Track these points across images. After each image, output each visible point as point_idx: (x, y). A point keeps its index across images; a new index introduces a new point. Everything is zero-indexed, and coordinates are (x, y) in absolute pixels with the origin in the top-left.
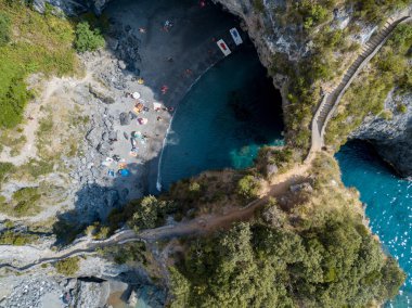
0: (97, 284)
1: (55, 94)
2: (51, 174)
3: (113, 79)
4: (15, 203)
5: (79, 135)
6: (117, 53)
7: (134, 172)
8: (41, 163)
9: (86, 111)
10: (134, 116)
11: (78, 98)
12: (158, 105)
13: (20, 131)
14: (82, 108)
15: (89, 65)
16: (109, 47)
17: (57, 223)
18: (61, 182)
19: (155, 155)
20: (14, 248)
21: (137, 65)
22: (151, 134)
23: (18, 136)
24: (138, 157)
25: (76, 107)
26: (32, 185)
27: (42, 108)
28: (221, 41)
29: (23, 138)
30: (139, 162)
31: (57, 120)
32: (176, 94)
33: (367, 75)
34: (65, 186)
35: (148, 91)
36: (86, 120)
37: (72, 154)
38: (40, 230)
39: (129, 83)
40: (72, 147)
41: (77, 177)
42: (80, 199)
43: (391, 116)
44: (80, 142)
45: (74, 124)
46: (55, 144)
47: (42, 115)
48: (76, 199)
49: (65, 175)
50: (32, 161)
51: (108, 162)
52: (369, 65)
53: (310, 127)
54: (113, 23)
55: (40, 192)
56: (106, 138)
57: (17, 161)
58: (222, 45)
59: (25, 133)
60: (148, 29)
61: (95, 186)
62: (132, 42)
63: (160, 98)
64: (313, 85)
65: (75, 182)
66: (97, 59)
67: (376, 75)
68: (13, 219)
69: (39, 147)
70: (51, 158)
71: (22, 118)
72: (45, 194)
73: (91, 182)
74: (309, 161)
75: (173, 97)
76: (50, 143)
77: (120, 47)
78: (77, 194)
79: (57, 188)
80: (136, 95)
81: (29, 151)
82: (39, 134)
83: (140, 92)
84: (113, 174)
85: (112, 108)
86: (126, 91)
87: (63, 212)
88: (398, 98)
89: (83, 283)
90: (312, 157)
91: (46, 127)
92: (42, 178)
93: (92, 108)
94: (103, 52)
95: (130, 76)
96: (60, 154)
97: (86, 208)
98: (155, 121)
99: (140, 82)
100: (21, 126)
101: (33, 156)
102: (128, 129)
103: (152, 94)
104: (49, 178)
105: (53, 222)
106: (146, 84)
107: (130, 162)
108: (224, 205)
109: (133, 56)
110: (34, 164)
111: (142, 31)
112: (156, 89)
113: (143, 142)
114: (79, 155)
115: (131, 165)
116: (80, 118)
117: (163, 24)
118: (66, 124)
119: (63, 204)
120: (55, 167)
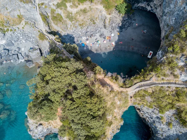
0: (40, 54)
1: (97, 9)
2: (70, 22)
3: (114, 25)
4: (55, 15)
5: (88, 23)
6: (123, 21)
7: (85, 48)
8: (72, 16)
9: (97, 22)
10: (105, 38)
11: (100, 17)
12: (114, 43)
13: (79, 4)
14: (98, 20)
15: (113, 14)
16: (123, 18)
17: (55, 32)
18: (69, 26)
19: (95, 52)
20: (41, 19)
21: (123, 30)
22: (102, 47)
23: (77, 4)
24: (91, 47)
25: (97, 18)
26: (64, 18)
27: (90, 7)
28: (152, 52)
29: (77, 6)
30: (90, 48)
31: (89, 14)
32: (122, 47)
33: (170, 90)
34: (69, 29)
35: (117, 38)
36: (94, 23)
37: (80, 25)
38: (50, 27)
39: (115, 31)
40: (83, 24)
41: (73, 30)
42: (66, 36)
43: (164, 123)
44: (86, 25)
45: (91, 20)
46: (81, 18)
47: (88, 8)
48: (66, 34)
49: (72, 27)
50: (72, 14)
51: (84, 38)
52: (174, 88)
53: (135, 84)
54: (133, 15)
55: (62, 21)
56: (92, 33)
57: (69, 9)
58: (151, 53)
59: (79, 6)
60: (139, 26)
61: (73, 38)
62: (131, 24)
63: (116, 43)
64: (151, 73)
65: (71, 31)
66: (117, 16)
67: (173, 95)
68: (50, 18)
69: (77, 13)
70: (75, 19)
71: (83, 2)
72: (62, 23)
73: (74, 36)
74: (122, 89)
75: (120, 47)
76: (80, 16)
77: (126, 21)
78: (68, 34)
79: (67, 26)
80: (113, 35)
81: (74, 11)
82: (81, 10)
83: (115, 35)
84: (81, 42)
85: (103, 30)
86: (112, 31)
87: (59, 32)
88: (173, 119)
89: (39, 50)
90: (124, 90)
91: (84, 11)
92: (67, 20)
93: (99, 23)
94: (121, 16)
95: (118, 30)
96: (78, 21)
97: (64, 39)
98: (107, 46)
99: (118, 34)
100: (81, 4)
101: (73, 13)
102: (99, 38)
103: (117, 40)
104: (69, 22)
105: (55, 31)
106: (119, 36)
107: (88, 45)
108: (87, 67)
109: (126, 26)
110: (71, 15)
111: (137, 25)
112: (119, 40)
113: (97, 46)
114: (81, 27)
115: (87, 46)
116: (94, 21)
117: (144, 30)
118: (89, 17)
119: (62, 31)
120: (73, 22)
